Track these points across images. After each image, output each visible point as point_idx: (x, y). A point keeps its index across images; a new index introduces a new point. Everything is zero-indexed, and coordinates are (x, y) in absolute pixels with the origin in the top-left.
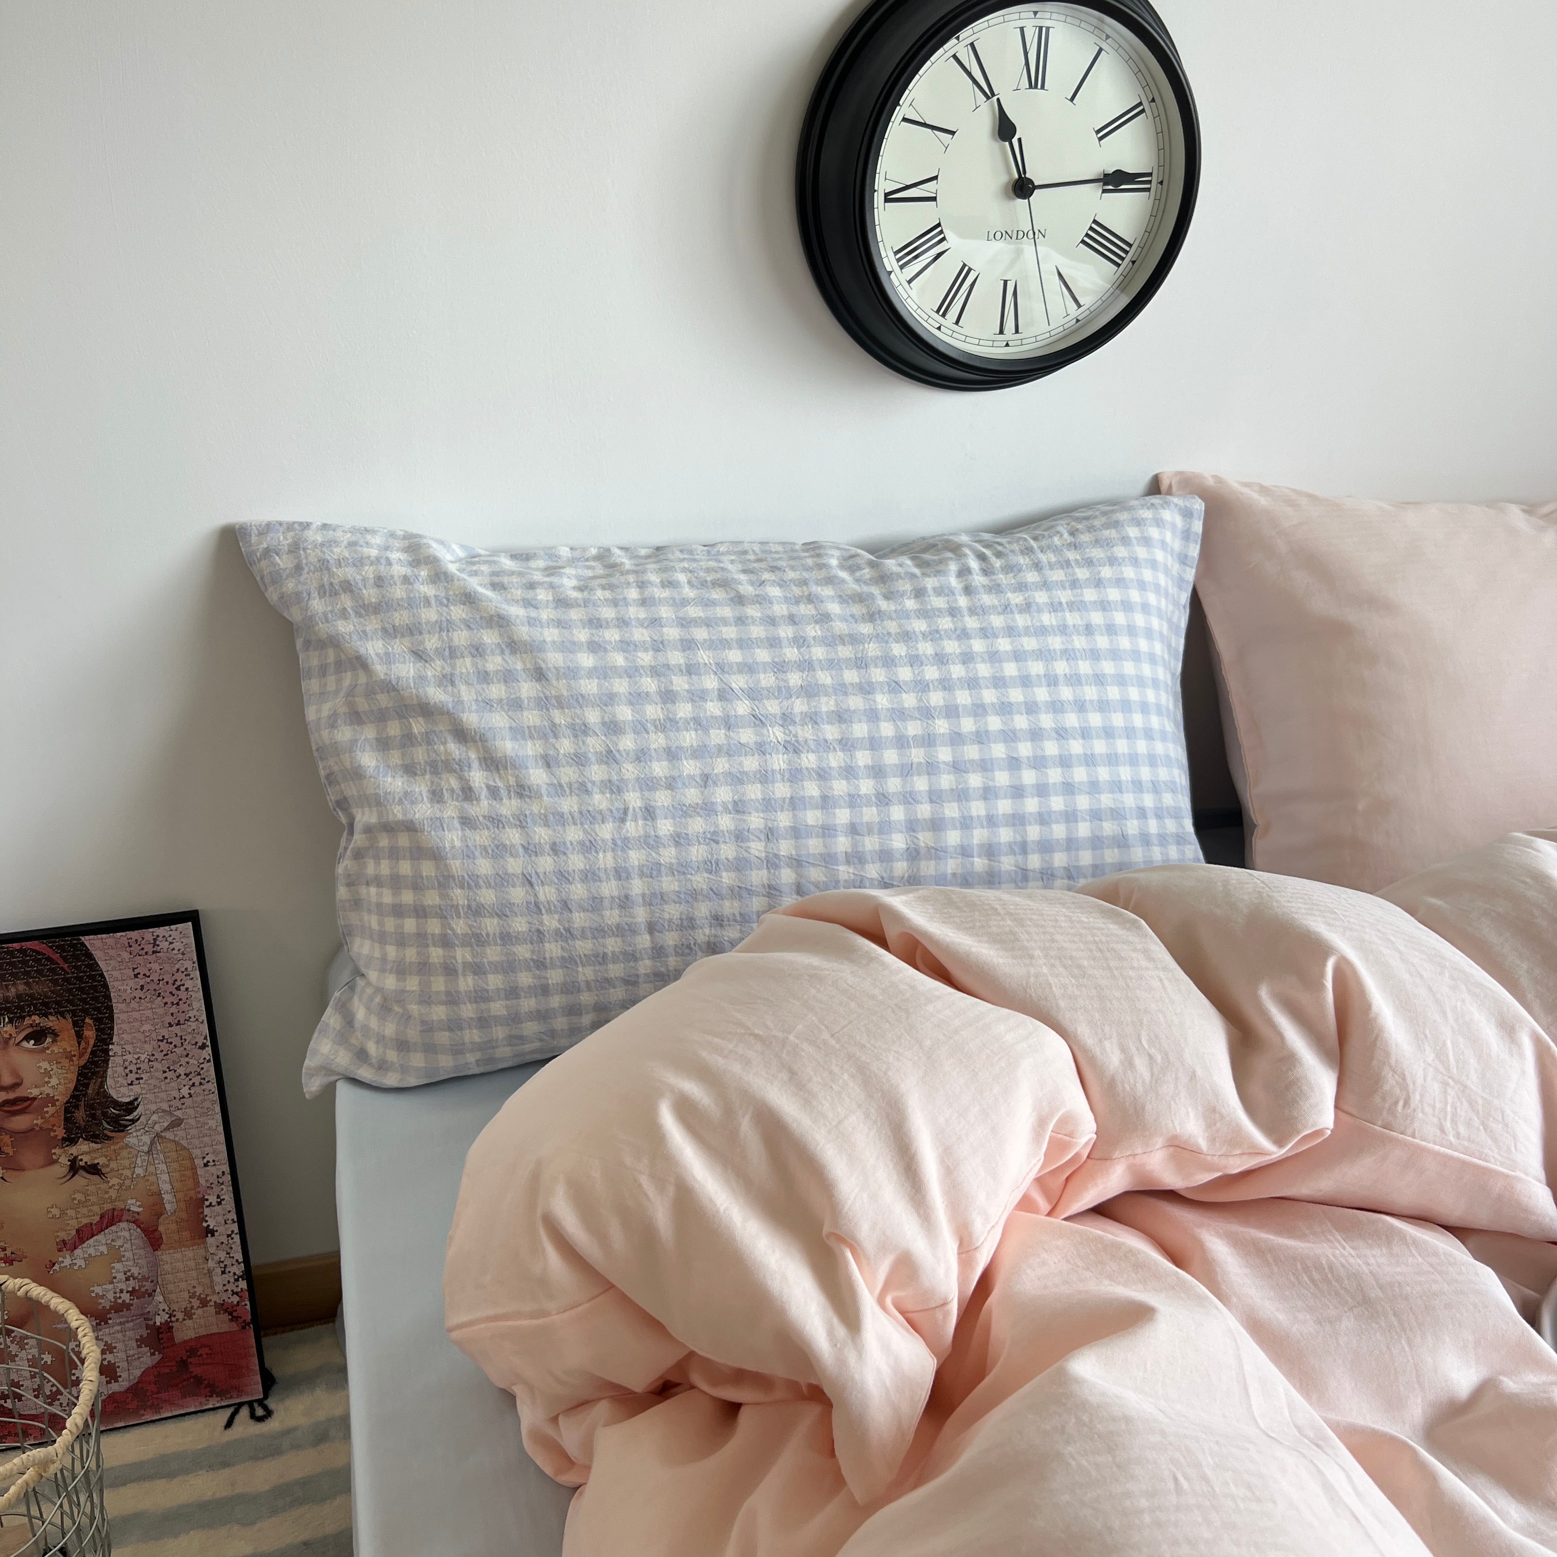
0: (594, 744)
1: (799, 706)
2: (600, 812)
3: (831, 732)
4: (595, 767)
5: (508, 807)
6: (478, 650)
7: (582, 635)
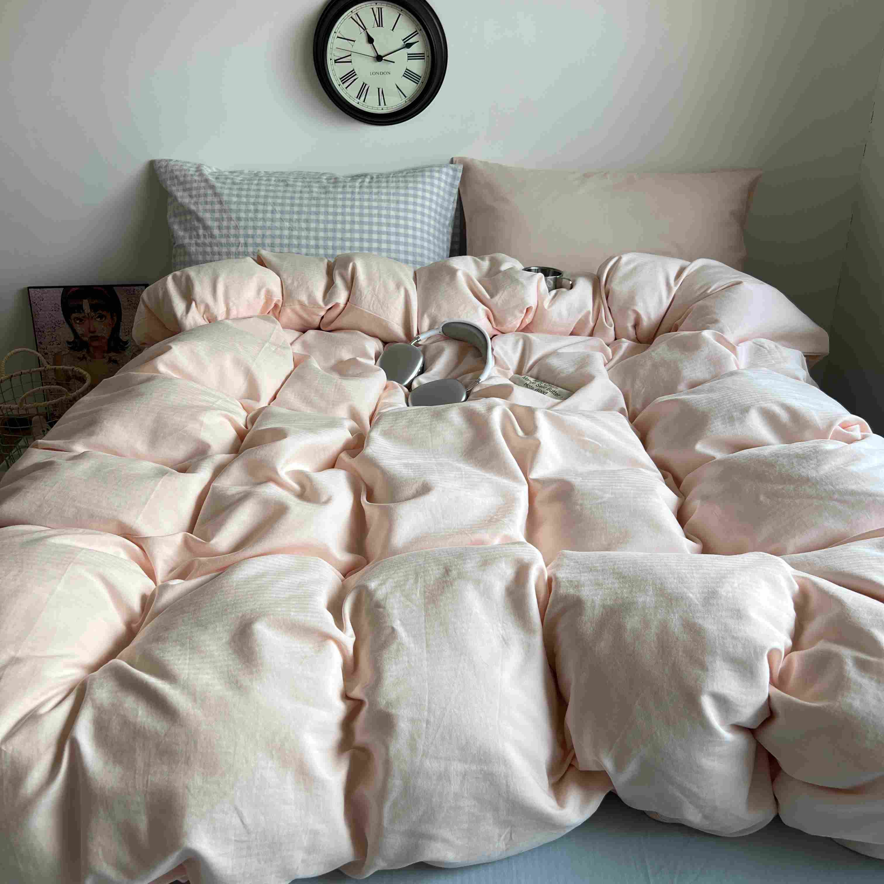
0: (233, 223)
1: (295, 217)
2: (232, 243)
3: (304, 225)
4: (232, 230)
5: (208, 241)
6: (206, 195)
7: (235, 192)
